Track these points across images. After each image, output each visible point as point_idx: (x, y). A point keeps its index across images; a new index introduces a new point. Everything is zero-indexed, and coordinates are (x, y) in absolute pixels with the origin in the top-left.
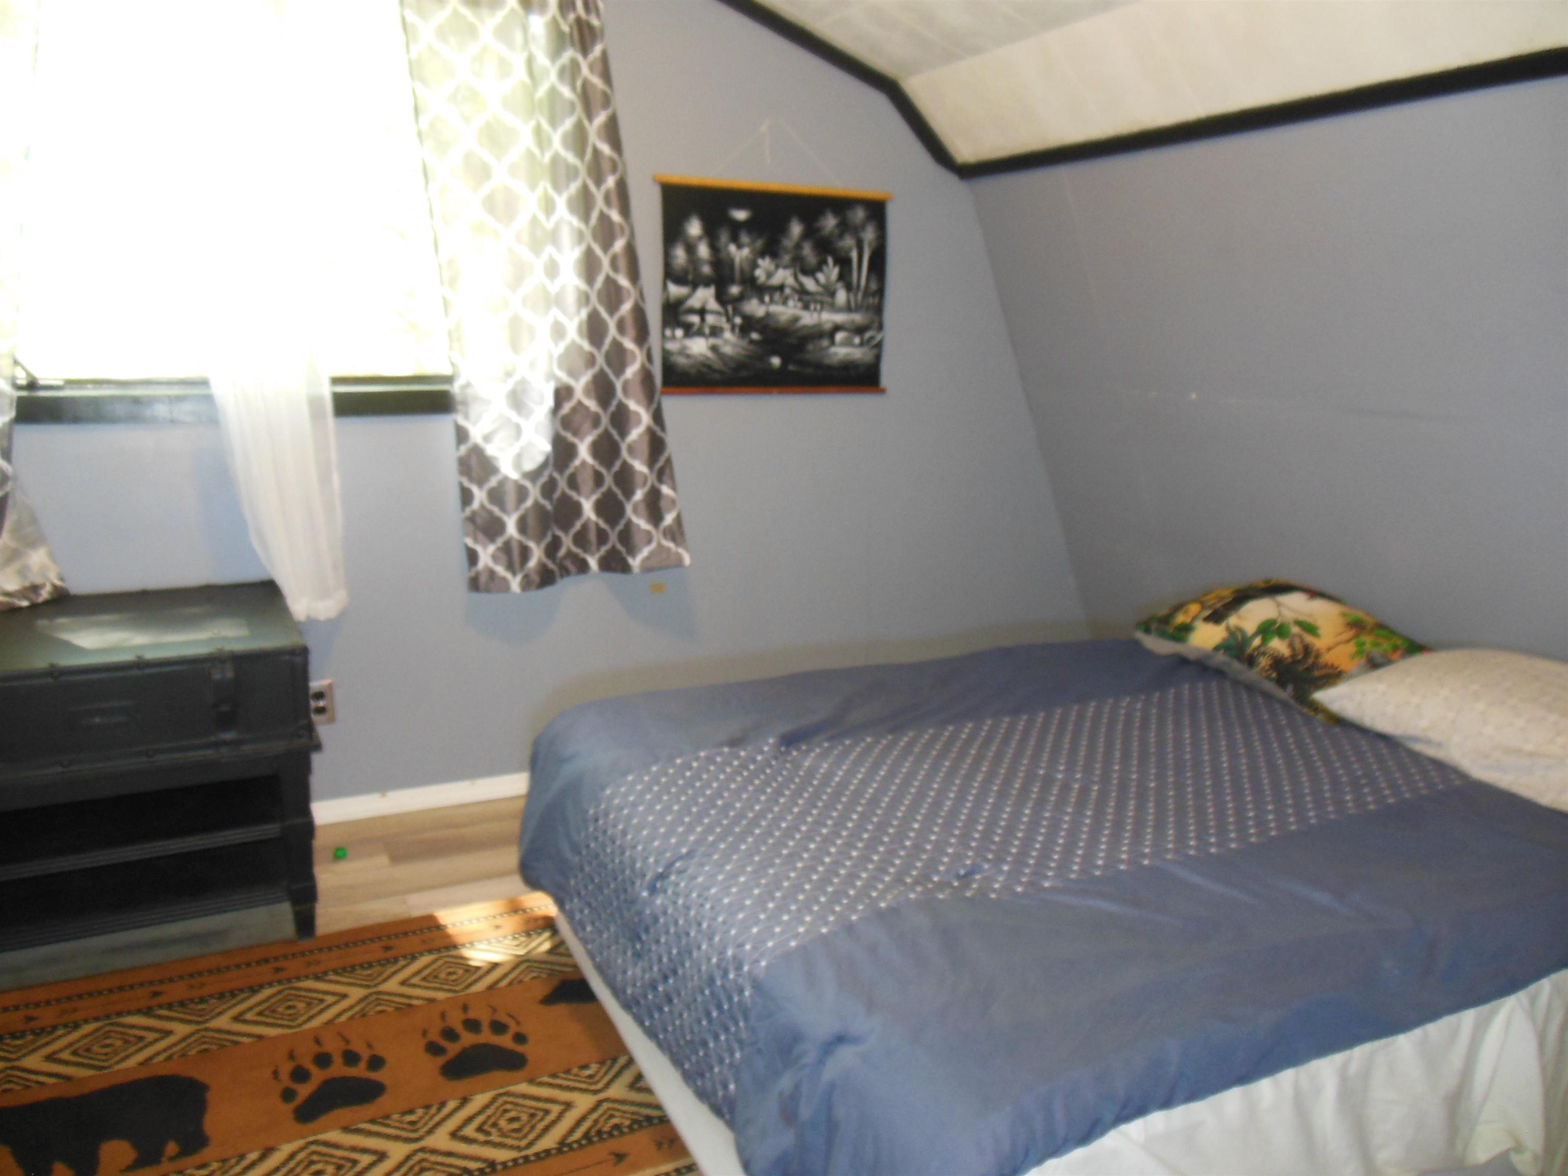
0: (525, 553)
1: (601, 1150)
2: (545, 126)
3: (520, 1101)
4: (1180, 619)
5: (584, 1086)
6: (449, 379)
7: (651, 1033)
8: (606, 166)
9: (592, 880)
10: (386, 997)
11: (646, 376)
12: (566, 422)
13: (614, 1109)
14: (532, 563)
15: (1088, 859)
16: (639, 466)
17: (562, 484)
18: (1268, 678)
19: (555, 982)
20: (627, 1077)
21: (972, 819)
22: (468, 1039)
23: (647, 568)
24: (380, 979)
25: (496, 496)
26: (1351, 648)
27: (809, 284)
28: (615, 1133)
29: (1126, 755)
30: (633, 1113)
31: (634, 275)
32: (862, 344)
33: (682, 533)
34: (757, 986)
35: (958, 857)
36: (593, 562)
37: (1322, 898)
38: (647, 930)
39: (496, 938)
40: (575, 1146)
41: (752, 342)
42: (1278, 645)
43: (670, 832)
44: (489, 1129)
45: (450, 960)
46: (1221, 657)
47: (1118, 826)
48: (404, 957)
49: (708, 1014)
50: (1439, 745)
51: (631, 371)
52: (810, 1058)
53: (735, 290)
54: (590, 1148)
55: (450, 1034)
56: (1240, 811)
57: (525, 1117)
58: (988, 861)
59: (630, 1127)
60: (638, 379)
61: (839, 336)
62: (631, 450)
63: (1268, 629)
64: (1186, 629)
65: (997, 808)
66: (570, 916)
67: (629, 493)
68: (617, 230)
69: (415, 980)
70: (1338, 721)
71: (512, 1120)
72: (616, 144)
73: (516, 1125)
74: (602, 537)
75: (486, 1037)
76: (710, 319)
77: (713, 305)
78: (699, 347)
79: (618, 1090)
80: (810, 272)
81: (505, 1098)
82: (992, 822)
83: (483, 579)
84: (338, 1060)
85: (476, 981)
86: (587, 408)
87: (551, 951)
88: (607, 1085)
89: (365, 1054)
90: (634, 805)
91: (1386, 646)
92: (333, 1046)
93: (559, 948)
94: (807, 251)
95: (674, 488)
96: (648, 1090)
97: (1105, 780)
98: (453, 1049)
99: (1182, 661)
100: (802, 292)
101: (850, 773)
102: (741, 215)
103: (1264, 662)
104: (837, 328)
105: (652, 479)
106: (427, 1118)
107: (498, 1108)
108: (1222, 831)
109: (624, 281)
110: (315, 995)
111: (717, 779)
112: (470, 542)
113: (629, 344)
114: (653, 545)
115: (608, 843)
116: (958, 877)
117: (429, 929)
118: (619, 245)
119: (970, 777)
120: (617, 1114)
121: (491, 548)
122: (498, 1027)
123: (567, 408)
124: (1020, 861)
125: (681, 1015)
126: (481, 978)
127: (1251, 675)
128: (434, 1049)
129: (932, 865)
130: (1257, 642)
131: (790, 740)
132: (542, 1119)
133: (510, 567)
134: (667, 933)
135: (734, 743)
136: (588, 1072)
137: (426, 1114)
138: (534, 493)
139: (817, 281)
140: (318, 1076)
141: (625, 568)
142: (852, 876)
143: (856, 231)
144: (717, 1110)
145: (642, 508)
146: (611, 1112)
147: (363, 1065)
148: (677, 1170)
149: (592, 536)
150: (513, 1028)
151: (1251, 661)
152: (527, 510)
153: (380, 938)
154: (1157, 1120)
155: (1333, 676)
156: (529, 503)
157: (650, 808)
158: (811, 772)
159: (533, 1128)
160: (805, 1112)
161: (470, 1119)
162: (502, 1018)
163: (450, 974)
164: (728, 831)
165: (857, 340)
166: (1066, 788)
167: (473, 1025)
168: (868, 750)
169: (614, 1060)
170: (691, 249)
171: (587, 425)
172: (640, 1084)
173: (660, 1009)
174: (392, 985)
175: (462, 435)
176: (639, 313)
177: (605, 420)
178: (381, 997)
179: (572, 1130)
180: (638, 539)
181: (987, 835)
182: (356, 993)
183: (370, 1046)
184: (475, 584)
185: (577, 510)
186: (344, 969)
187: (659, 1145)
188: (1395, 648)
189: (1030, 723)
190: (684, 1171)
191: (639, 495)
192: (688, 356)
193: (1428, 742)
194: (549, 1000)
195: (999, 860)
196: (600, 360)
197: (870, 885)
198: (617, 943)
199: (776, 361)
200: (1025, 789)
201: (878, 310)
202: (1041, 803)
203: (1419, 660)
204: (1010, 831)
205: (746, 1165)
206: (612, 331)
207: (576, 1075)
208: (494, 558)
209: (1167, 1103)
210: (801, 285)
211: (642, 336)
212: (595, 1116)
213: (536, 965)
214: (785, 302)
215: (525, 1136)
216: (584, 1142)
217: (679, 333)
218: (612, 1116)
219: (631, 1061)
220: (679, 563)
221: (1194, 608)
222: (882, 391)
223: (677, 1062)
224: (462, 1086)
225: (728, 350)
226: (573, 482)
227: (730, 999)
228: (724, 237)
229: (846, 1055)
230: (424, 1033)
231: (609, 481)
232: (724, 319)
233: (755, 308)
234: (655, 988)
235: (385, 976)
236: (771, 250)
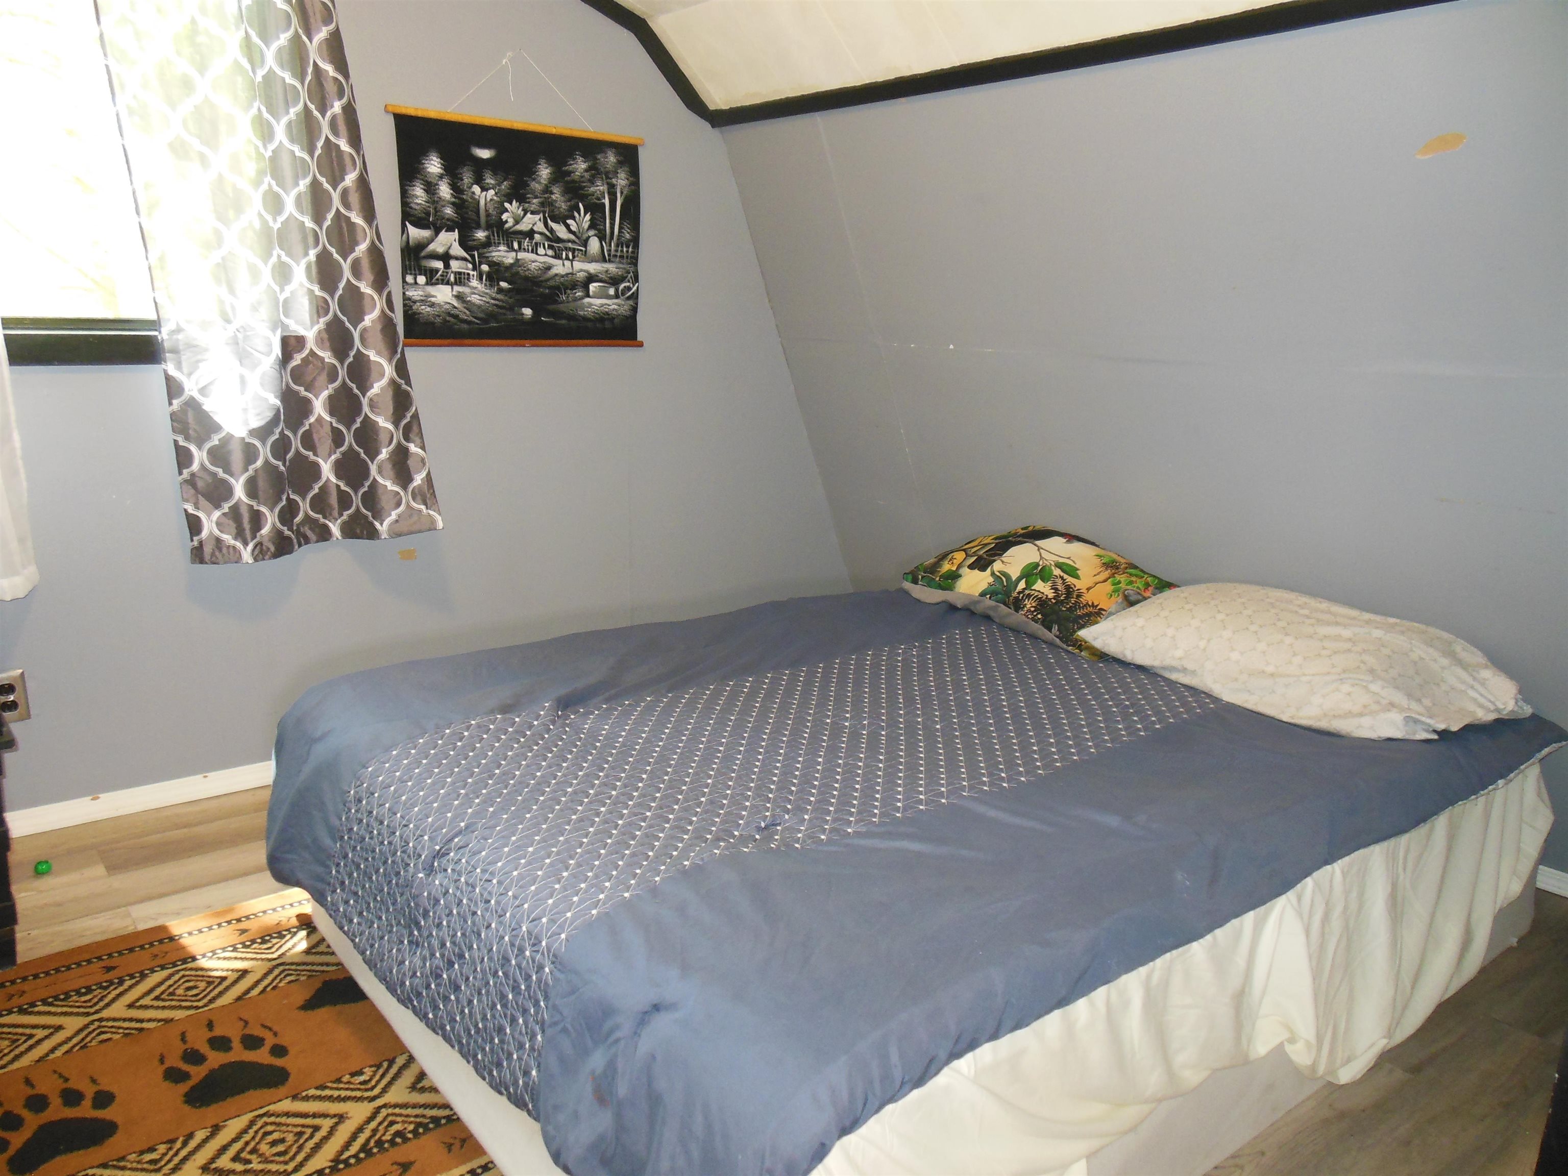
0: (257, 519)
1: (383, 1162)
2: (255, 39)
3: (283, 1120)
4: (946, 567)
5: (358, 1094)
6: (155, 324)
7: (435, 1027)
8: (331, 88)
9: (358, 867)
10: (110, 1024)
11: (387, 324)
12: (297, 375)
13: (393, 1114)
14: (266, 530)
15: (888, 801)
16: (384, 423)
17: (296, 443)
18: (1034, 620)
19: (318, 984)
20: (408, 1077)
21: (766, 771)
22: (216, 1059)
23: (395, 534)
24: (102, 1004)
25: (219, 456)
26: (1108, 587)
27: (560, 231)
28: (398, 1140)
29: (910, 701)
30: (416, 1116)
31: (369, 214)
32: (617, 296)
33: (433, 494)
34: (556, 960)
35: (756, 810)
36: (335, 529)
37: (1113, 821)
38: (425, 914)
39: (243, 943)
40: (352, 1161)
41: (501, 291)
42: (1042, 588)
43: (446, 806)
44: (249, 1157)
45: (188, 973)
46: (988, 602)
47: (912, 768)
48: (132, 976)
49: (503, 997)
50: (1194, 672)
51: (370, 319)
52: (625, 1031)
53: (481, 235)
54: (370, 1160)
55: (194, 1057)
56: (1025, 746)
57: (290, 1138)
58: (788, 811)
59: (415, 1132)
60: (379, 327)
61: (593, 287)
62: (372, 405)
63: (1032, 572)
64: (954, 576)
65: (790, 759)
66: (332, 911)
67: (373, 453)
68: (348, 161)
69: (146, 1001)
70: (1102, 656)
71: (274, 1143)
72: (341, 65)
73: (281, 1148)
74: (344, 501)
75: (238, 1054)
76: (455, 265)
77: (457, 250)
78: (443, 295)
79: (398, 1093)
80: (561, 219)
81: (265, 1119)
82: (787, 772)
83: (208, 549)
84: (56, 1101)
85: (221, 994)
86: (322, 359)
87: (308, 952)
88: (384, 1090)
89: (89, 1091)
90: (402, 781)
91: (1140, 584)
92: (48, 1086)
93: (318, 946)
94: (557, 195)
95: (423, 448)
96: (434, 1090)
97: (892, 724)
98: (198, 1073)
99: (952, 608)
100: (553, 239)
101: (634, 733)
102: (485, 154)
103: (1029, 604)
104: (591, 278)
105: (398, 436)
106: (171, 1153)
107: (256, 1132)
108: (1011, 765)
109: (357, 219)
110: (20, 1030)
111: (492, 747)
112: (191, 509)
113: (366, 288)
114: (402, 508)
115: (375, 824)
116: (759, 829)
117: (161, 941)
118: (350, 179)
119: (758, 730)
120: (399, 1119)
121: (217, 514)
122: (252, 1042)
123: (297, 360)
124: (821, 808)
125: (470, 1002)
126: (227, 989)
127: (1018, 618)
128: (174, 1076)
129: (731, 820)
130: (1022, 585)
131: (566, 704)
132: (311, 1136)
133: (240, 535)
134: (450, 914)
135: (506, 709)
136: (362, 1078)
137: (170, 1149)
138: (264, 453)
139: (568, 227)
140: (32, 1122)
141: (373, 534)
142: (650, 837)
143: (608, 176)
144: (518, 1102)
145: (388, 467)
146: (390, 1118)
147: (87, 1103)
148: (472, 1172)
149: (333, 500)
150: (270, 1041)
151: (1017, 605)
152: (256, 471)
153: (99, 958)
154: (986, 1052)
155: (1094, 615)
156: (259, 463)
157: (420, 781)
158: (593, 735)
159: (300, 1148)
160: (622, 1090)
161: (224, 1149)
162: (257, 1031)
163: (189, 989)
164: (510, 800)
165: (612, 291)
166: (855, 735)
167: (221, 1043)
168: (650, 709)
169: (391, 1062)
170: (430, 188)
171: (323, 378)
172: (425, 1083)
173: (446, 999)
174: (118, 1009)
175: (173, 388)
176: (376, 254)
177: (342, 373)
178: (104, 1023)
179: (347, 1145)
180: (385, 501)
181: (783, 786)
182: (73, 1024)
183: (94, 1081)
184: (198, 554)
185: (315, 471)
186: (56, 998)
187: (449, 1147)
188: (1147, 585)
189: (811, 675)
190: (479, 1171)
191: (384, 454)
192: (432, 305)
193: (1184, 670)
194: (310, 1005)
195: (799, 810)
196: (334, 307)
197: (669, 845)
198: (390, 932)
199: (527, 312)
200: (815, 738)
201: (634, 260)
202: (833, 750)
203: (1168, 593)
204: (806, 780)
205: (557, 1157)
206: (347, 274)
207: (349, 1082)
208: (219, 524)
209: (995, 1036)
210: (551, 231)
211: (381, 280)
212: (373, 1125)
213: (293, 967)
214: (534, 251)
215: (293, 1158)
216: (362, 1155)
217: (421, 279)
218: (392, 1123)
219: (411, 1059)
220: (432, 528)
221: (960, 556)
222: (641, 345)
223: (467, 1054)
224: (212, 1113)
225: (475, 299)
226: (308, 441)
227: (528, 978)
228: (467, 177)
229: (662, 1024)
230: (162, 1060)
231: (349, 439)
232: (470, 266)
233: (502, 254)
234: (438, 976)
235: (106, 1000)
236: (518, 193)
